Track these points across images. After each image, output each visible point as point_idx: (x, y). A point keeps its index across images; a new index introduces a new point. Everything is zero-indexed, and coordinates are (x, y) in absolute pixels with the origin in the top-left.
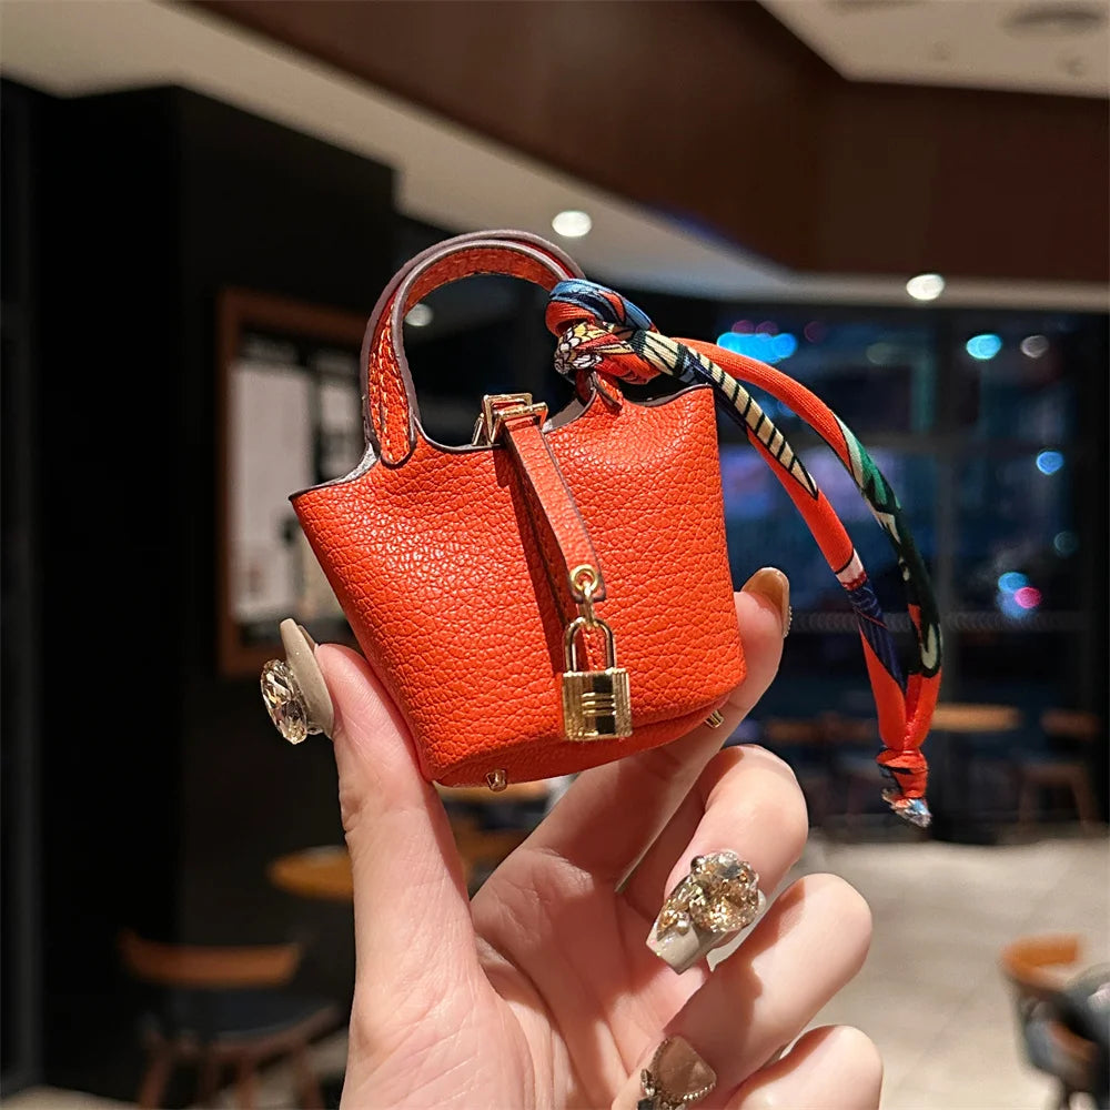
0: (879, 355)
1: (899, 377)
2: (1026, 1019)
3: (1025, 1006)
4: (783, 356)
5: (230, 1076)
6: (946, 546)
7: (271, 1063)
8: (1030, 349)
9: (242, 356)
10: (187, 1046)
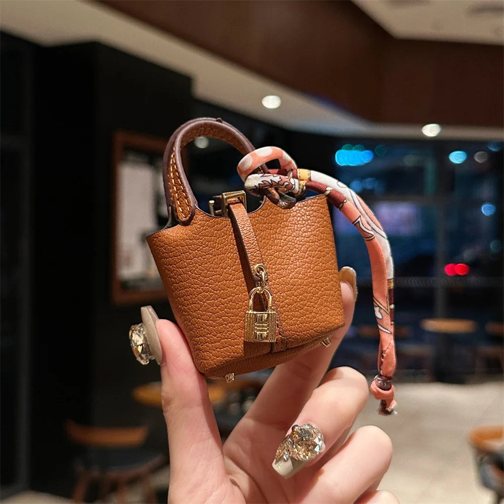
0: (410, 160)
1: (419, 171)
2: (480, 464)
3: (479, 458)
4: (366, 162)
5: (114, 487)
6: (441, 247)
7: (133, 482)
8: (479, 158)
9: (124, 159)
10: (95, 473)
